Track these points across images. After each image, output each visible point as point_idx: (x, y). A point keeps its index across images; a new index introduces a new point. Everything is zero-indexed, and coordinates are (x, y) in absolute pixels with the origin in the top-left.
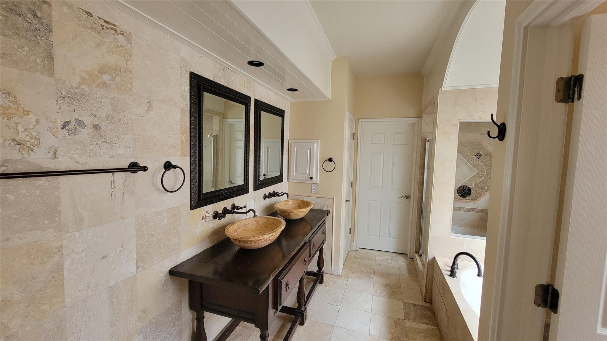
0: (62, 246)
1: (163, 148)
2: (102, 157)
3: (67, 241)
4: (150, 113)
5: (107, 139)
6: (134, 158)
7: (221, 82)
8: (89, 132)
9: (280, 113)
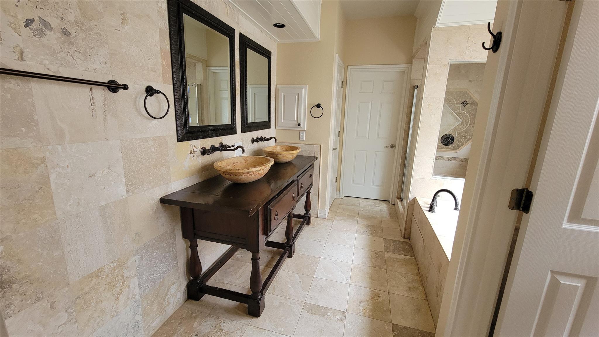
0: (44, 157)
1: (143, 70)
2: (76, 68)
3: (50, 153)
4: (125, 27)
5: (79, 49)
6: (112, 75)
7: (202, 6)
8: (57, 37)
9: (267, 54)
